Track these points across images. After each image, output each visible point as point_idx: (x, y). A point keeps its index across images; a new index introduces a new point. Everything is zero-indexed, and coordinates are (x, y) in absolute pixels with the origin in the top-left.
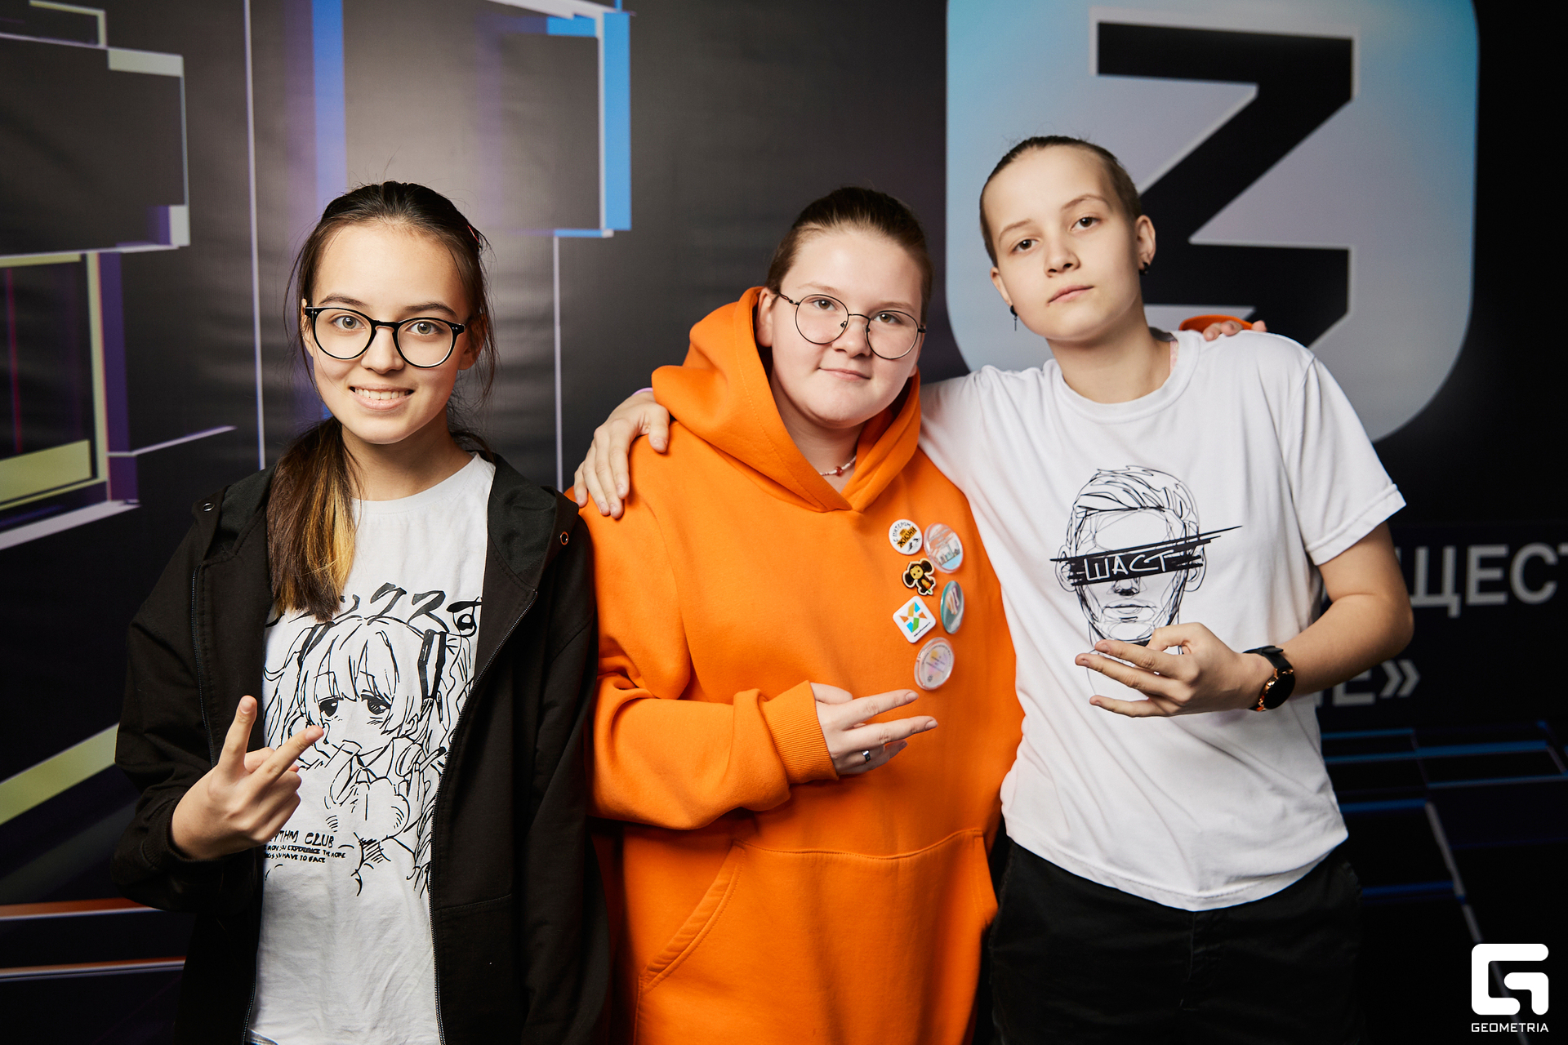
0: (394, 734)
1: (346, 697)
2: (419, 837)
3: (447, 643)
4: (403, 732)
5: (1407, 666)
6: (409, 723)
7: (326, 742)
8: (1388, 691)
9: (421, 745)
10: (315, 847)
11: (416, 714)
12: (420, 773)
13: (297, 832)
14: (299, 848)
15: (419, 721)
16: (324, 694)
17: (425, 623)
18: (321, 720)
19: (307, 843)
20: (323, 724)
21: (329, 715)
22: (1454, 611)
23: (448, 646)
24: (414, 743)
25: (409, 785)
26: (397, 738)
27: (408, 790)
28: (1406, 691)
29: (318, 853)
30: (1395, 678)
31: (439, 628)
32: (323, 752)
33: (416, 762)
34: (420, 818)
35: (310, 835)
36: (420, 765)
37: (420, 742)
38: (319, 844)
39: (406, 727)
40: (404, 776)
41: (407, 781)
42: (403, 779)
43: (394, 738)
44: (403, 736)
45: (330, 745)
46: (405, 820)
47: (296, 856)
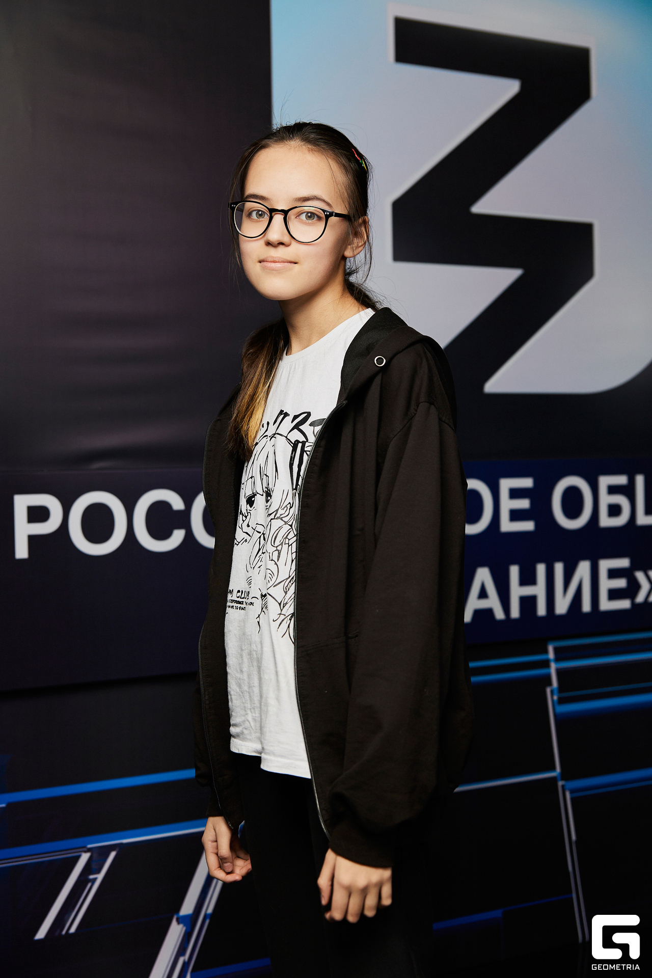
0: (272, 516)
1: (258, 493)
2: (286, 593)
3: (306, 449)
4: (278, 515)
6: (283, 509)
7: (248, 526)
8: (640, 598)
9: (291, 526)
10: (241, 600)
11: (290, 503)
12: (289, 546)
13: (233, 590)
14: (234, 601)
15: (291, 508)
16: (249, 493)
17: (296, 436)
18: (247, 510)
19: (238, 597)
20: (248, 513)
21: (251, 507)
23: (306, 451)
24: (285, 524)
25: (279, 554)
26: (274, 519)
27: (279, 557)
29: (243, 604)
30: (645, 587)
31: (302, 439)
32: (247, 533)
33: (286, 538)
34: (287, 579)
35: (239, 591)
36: (289, 540)
37: (290, 523)
38: (243, 598)
39: (280, 512)
40: (277, 547)
41: (278, 551)
42: (275, 549)
43: (272, 519)
44: (278, 518)
45: (250, 527)
46: (275, 578)
47: (233, 606)
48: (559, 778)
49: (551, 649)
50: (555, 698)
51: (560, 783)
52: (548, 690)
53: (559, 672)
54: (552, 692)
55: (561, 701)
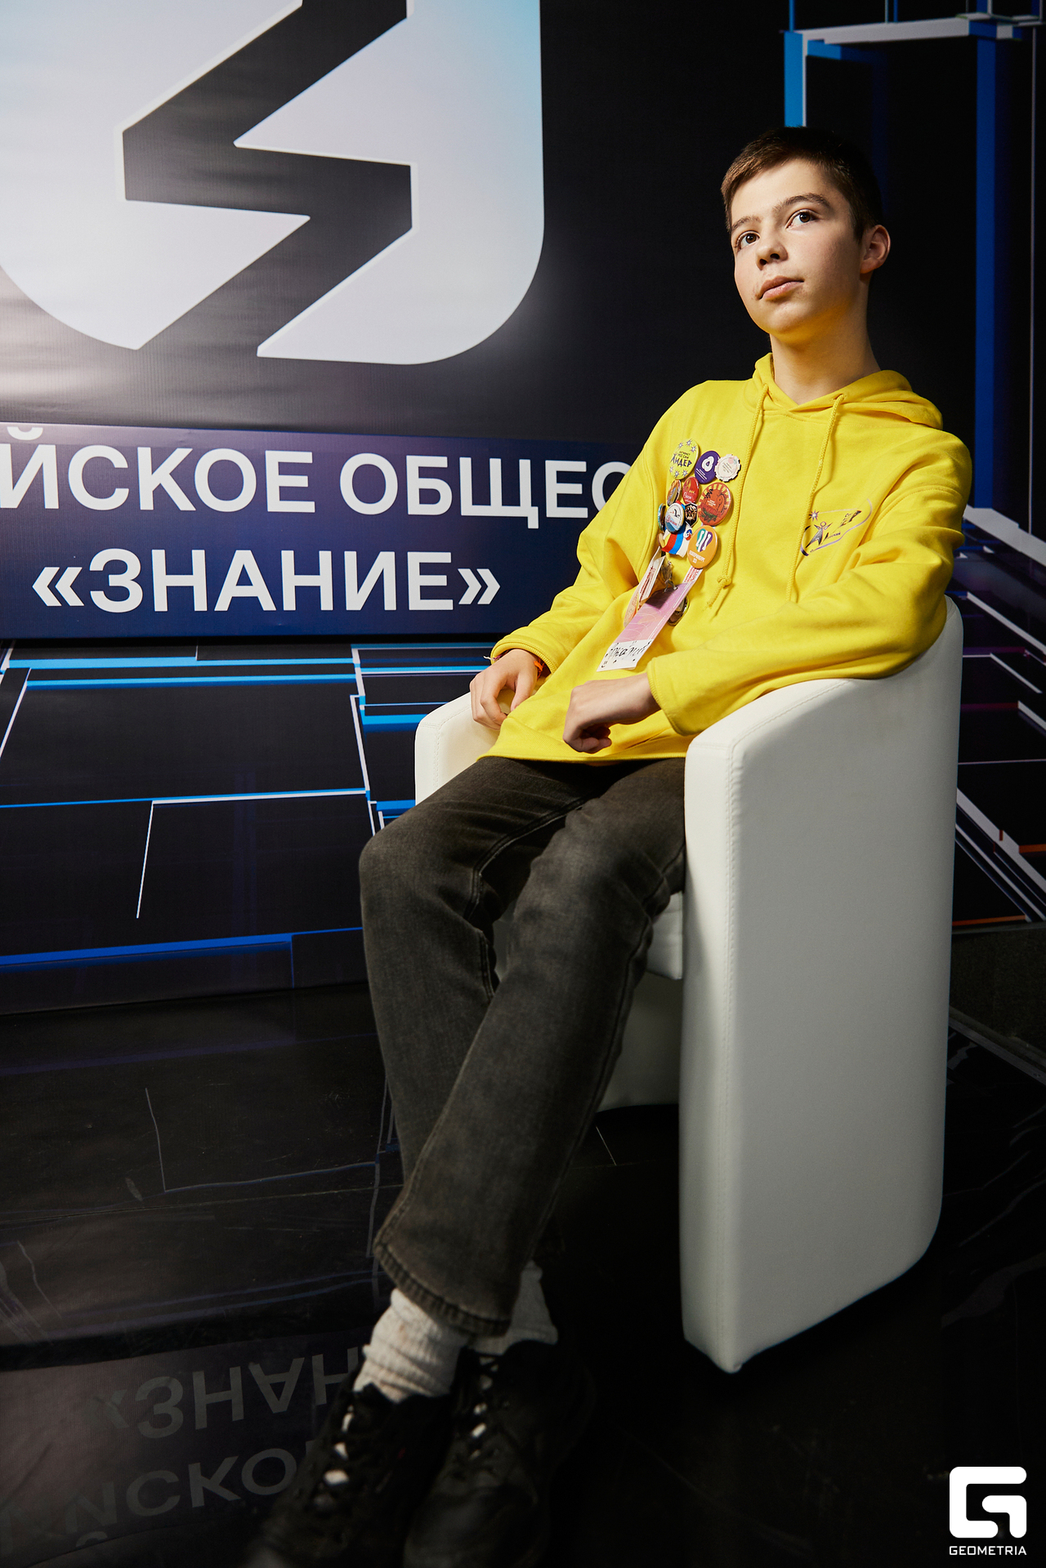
5: (486, 574)
8: (467, 599)
22: (533, 523)
28: (486, 599)
30: (474, 587)
48: (368, 796)
49: (355, 653)
50: (362, 708)
51: (370, 803)
52: (352, 698)
53: (367, 680)
54: (357, 700)
55: (369, 711)
